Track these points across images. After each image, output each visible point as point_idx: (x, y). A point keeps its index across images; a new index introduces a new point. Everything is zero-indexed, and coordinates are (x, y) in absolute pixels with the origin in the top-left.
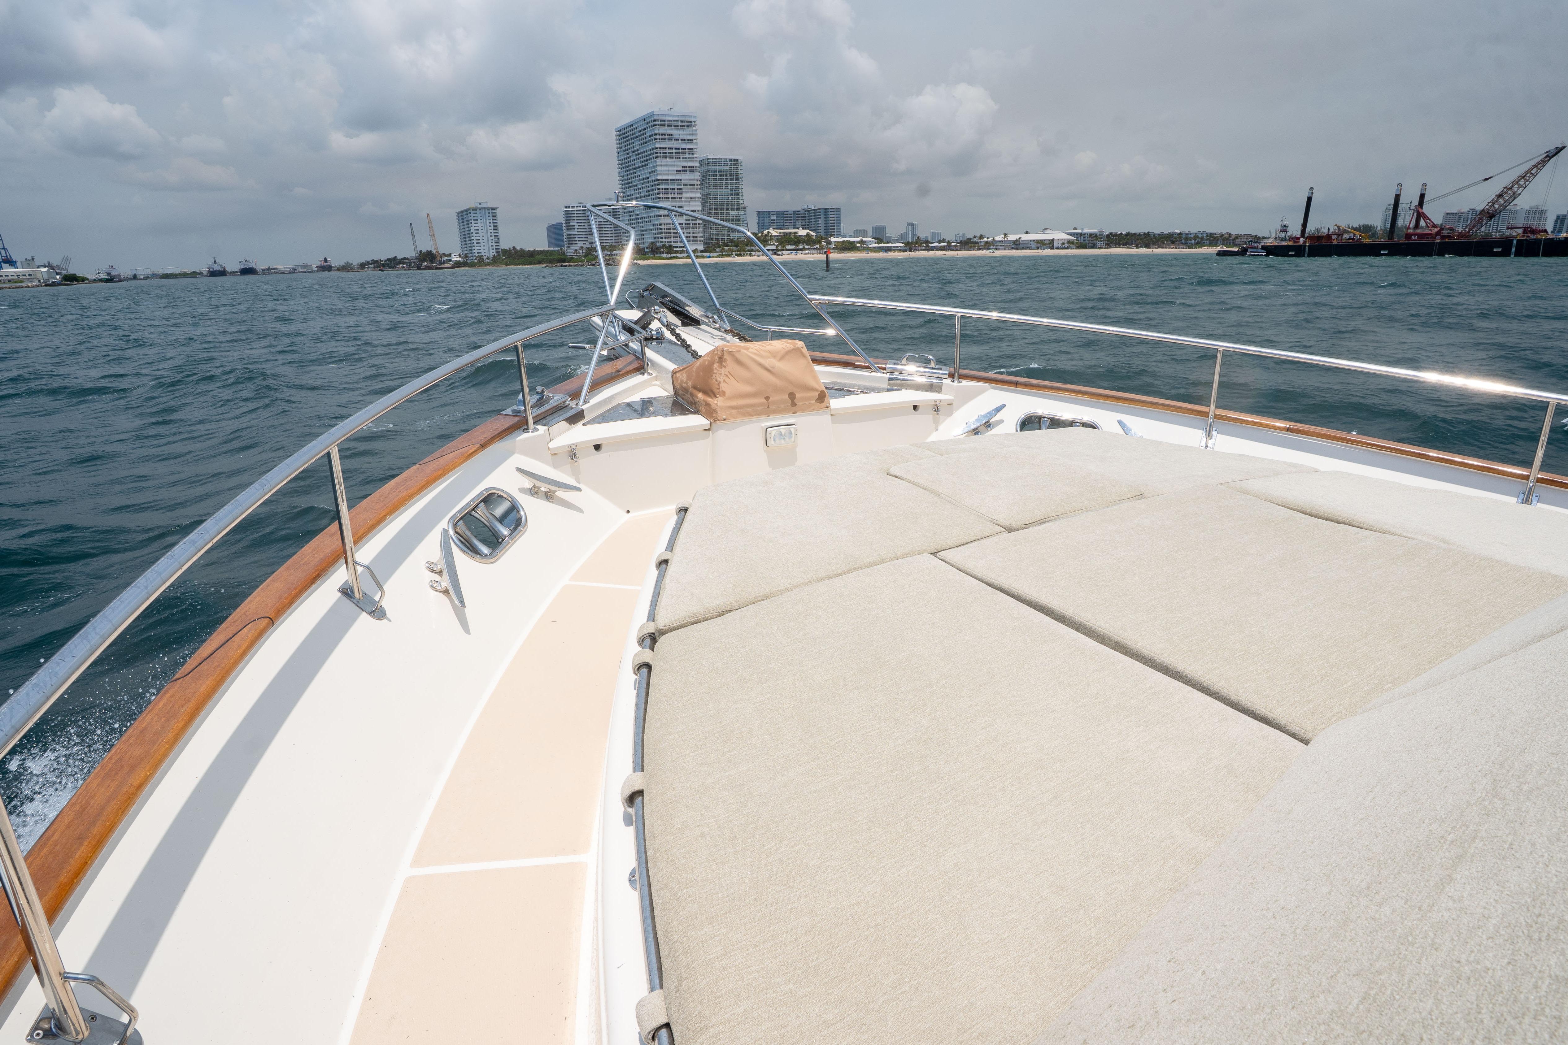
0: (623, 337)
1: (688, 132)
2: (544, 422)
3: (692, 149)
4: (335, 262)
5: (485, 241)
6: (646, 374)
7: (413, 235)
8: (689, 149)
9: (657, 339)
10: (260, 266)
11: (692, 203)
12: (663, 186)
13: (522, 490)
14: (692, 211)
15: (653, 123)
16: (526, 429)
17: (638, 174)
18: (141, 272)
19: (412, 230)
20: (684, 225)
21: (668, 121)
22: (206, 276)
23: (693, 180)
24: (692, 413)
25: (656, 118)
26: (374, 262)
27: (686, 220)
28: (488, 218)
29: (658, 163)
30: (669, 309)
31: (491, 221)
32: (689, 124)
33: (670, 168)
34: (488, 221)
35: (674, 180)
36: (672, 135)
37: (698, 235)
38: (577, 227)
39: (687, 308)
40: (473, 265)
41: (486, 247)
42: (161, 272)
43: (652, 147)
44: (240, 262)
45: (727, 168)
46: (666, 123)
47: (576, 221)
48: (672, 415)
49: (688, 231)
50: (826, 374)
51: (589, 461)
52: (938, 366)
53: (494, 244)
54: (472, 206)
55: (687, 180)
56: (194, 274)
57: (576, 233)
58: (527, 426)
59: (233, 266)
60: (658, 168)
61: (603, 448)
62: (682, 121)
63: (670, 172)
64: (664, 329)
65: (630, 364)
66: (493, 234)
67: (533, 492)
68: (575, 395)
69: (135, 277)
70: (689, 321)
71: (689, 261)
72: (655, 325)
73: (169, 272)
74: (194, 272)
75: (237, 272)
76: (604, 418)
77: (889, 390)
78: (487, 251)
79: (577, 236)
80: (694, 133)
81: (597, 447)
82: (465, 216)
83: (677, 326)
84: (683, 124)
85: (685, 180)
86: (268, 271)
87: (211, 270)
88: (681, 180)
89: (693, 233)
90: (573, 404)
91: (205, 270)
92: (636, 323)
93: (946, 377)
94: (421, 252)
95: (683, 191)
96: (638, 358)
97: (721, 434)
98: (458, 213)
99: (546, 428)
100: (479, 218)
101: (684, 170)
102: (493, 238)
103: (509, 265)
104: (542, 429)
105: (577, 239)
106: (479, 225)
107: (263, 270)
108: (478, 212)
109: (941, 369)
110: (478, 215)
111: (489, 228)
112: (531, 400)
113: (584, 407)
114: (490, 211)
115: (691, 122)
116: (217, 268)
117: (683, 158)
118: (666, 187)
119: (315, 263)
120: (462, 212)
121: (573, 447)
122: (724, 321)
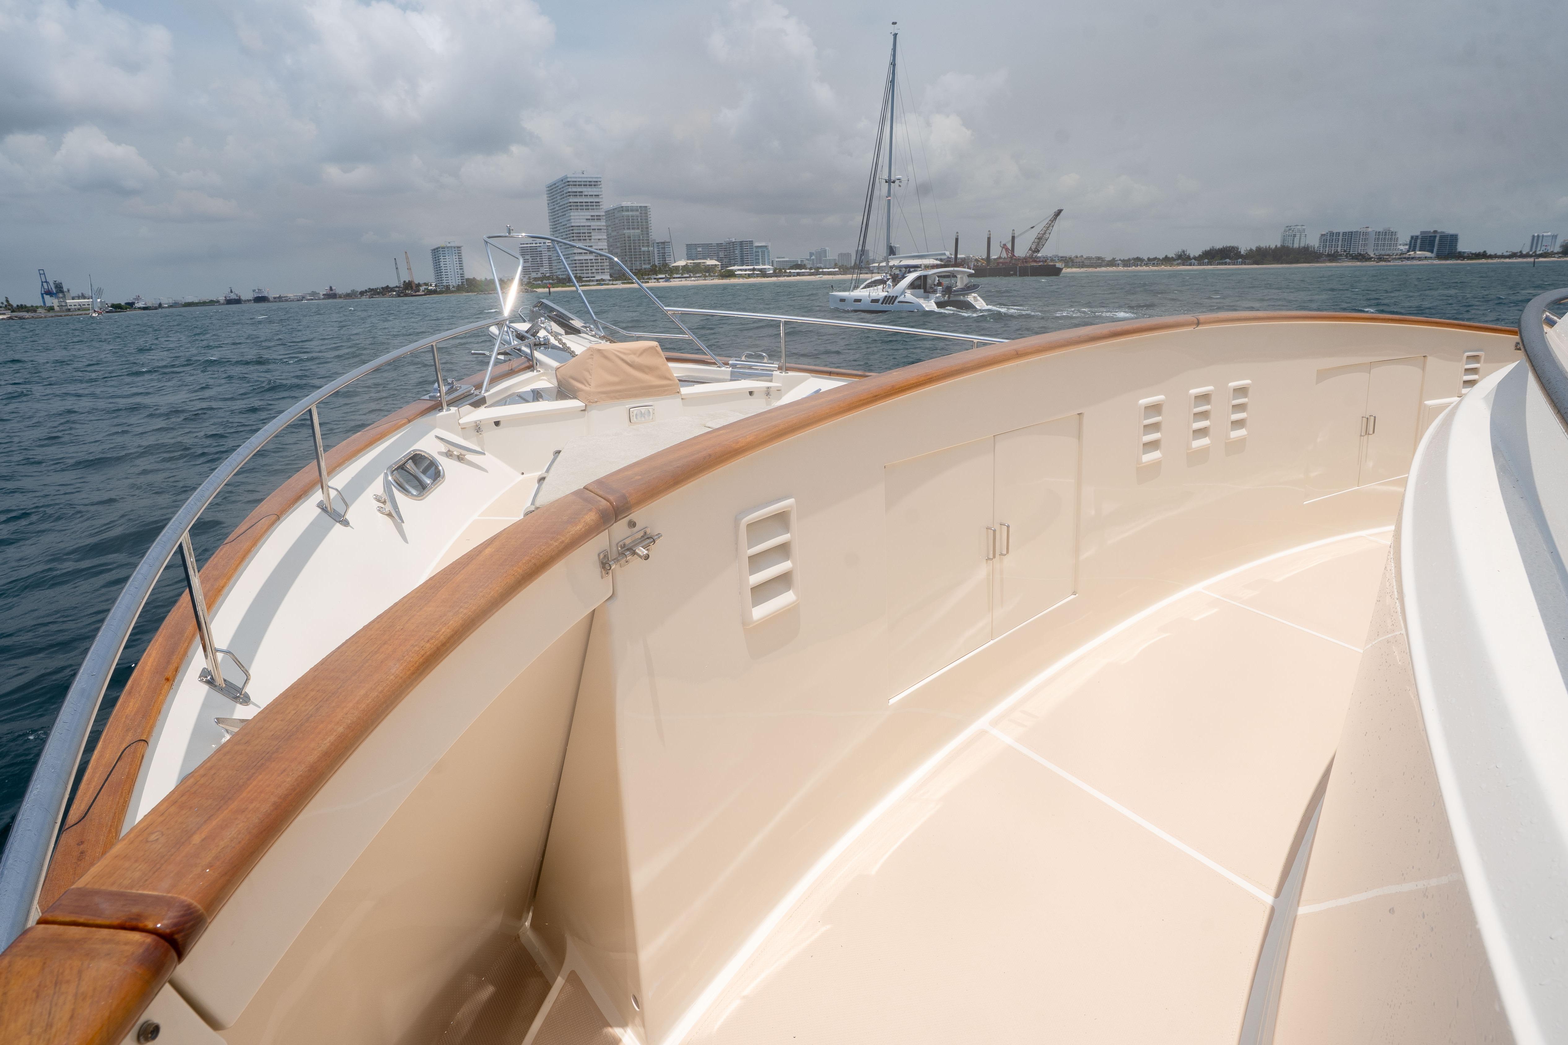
0: (515, 342)
1: (595, 190)
2: (455, 404)
3: (599, 202)
4: (339, 290)
5: (452, 273)
6: (535, 371)
7: (397, 268)
8: (596, 202)
9: (544, 344)
10: (272, 295)
11: (599, 244)
12: (576, 231)
13: (440, 453)
14: (600, 249)
15: (568, 183)
16: (441, 410)
17: (560, 221)
18: (166, 301)
19: (396, 264)
20: (594, 261)
21: (579, 181)
22: (223, 304)
23: (600, 226)
24: (571, 398)
25: (569, 180)
26: (371, 290)
27: (596, 256)
28: (454, 255)
29: (571, 214)
30: (555, 322)
31: (457, 257)
32: (596, 183)
33: (581, 217)
34: (454, 257)
35: (585, 226)
36: (582, 192)
37: (605, 267)
38: (530, 260)
39: (571, 321)
40: (441, 293)
41: (453, 278)
42: (183, 301)
43: (566, 202)
44: (254, 291)
45: (638, 213)
46: (577, 183)
47: (530, 256)
48: (557, 400)
49: (597, 264)
50: (678, 369)
51: (491, 434)
52: (770, 362)
53: (459, 275)
54: (443, 245)
55: (595, 226)
56: (212, 303)
57: (530, 265)
58: (442, 407)
59: (247, 294)
60: (572, 217)
61: (502, 423)
62: (590, 182)
63: (582, 221)
64: (550, 336)
65: (522, 364)
66: (458, 268)
67: (449, 454)
68: (479, 386)
69: (160, 306)
70: (572, 331)
71: (574, 289)
72: (542, 334)
73: (190, 301)
74: (212, 301)
75: (251, 300)
76: (503, 402)
77: (731, 380)
78: (453, 281)
79: (531, 268)
80: (600, 190)
81: (497, 423)
82: (437, 253)
83: (561, 335)
84: (591, 183)
85: (593, 226)
86: (280, 299)
87: (228, 298)
88: (590, 226)
89: (601, 266)
90: (477, 392)
91: (222, 299)
92: (527, 332)
93: (777, 369)
94: (404, 282)
95: (592, 234)
96: (529, 360)
97: (594, 414)
98: (432, 250)
99: (457, 408)
100: (447, 255)
101: (593, 218)
102: (458, 270)
103: (469, 292)
104: (453, 409)
105: (531, 270)
106: (447, 260)
107: (275, 298)
108: (446, 249)
109: (773, 364)
110: (446, 252)
111: (455, 263)
112: (444, 389)
113: (485, 395)
114: (456, 249)
115: (597, 182)
116: (233, 296)
117: (591, 209)
118: (578, 231)
119: (322, 291)
120: (434, 250)
121: (478, 422)
122: (600, 330)
